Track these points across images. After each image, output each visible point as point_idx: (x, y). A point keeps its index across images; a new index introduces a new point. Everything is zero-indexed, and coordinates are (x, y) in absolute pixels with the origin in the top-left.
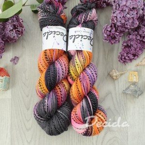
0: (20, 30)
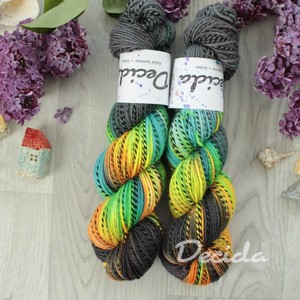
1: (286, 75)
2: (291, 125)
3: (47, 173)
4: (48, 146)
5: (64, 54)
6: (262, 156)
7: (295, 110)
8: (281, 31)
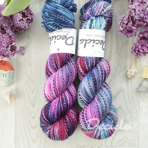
0: (30, 18)
1: (133, 25)
2: (137, 49)
4: (12, 69)
5: (22, 20)
7: (140, 41)
8: (132, 1)
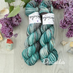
0: (20, 20)
1: (66, 24)
2: (68, 35)
3: (13, 49)
5: (16, 21)
6: (62, 43)
8: (65, 13)
